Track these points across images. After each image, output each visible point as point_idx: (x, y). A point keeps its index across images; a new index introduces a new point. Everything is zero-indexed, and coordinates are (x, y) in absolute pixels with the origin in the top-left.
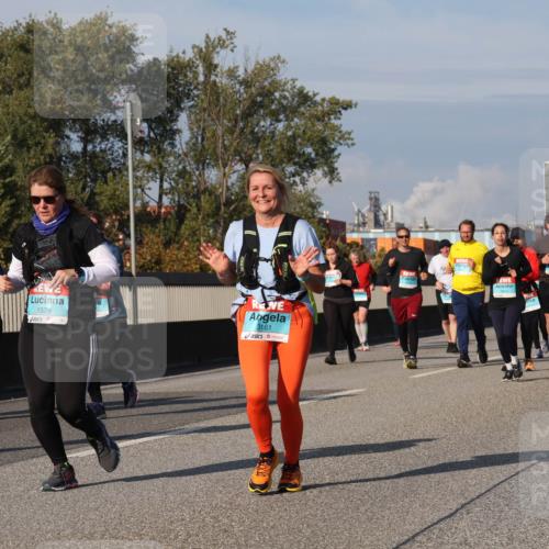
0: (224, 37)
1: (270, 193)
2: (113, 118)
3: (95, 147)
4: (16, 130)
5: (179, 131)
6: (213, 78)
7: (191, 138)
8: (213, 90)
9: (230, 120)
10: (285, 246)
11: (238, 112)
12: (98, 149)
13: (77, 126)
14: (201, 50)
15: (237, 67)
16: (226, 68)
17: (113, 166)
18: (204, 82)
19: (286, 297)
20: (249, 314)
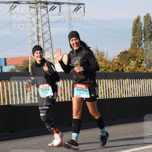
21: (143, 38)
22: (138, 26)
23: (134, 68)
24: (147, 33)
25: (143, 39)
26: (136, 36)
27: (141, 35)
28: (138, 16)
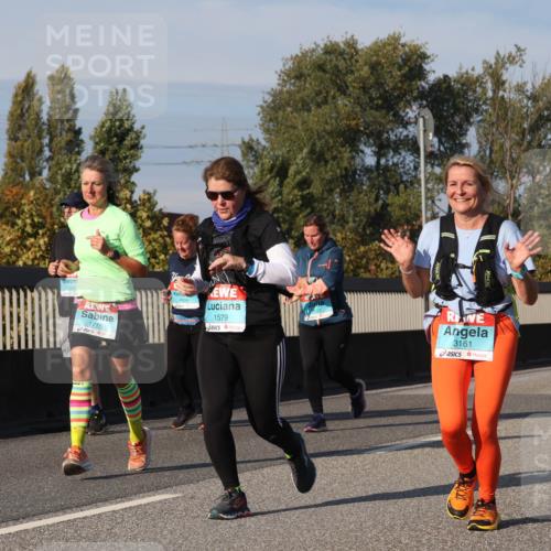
0: (514, 53)
1: (470, 190)
2: (405, 133)
3: (387, 161)
4: (314, 144)
5: (467, 145)
6: (501, 93)
7: (479, 152)
8: (501, 104)
9: (517, 135)
10: (488, 251)
11: (525, 126)
12: (391, 163)
13: (371, 141)
14: (491, 67)
15: (525, 83)
16: (515, 83)
17: (405, 179)
18: (492, 99)
19: (488, 310)
20: (442, 328)
21: (46, 149)
22: (29, 107)
23: (12, 251)
24: (58, 131)
25: (47, 153)
26: (19, 143)
27: (40, 137)
28: (29, 75)
